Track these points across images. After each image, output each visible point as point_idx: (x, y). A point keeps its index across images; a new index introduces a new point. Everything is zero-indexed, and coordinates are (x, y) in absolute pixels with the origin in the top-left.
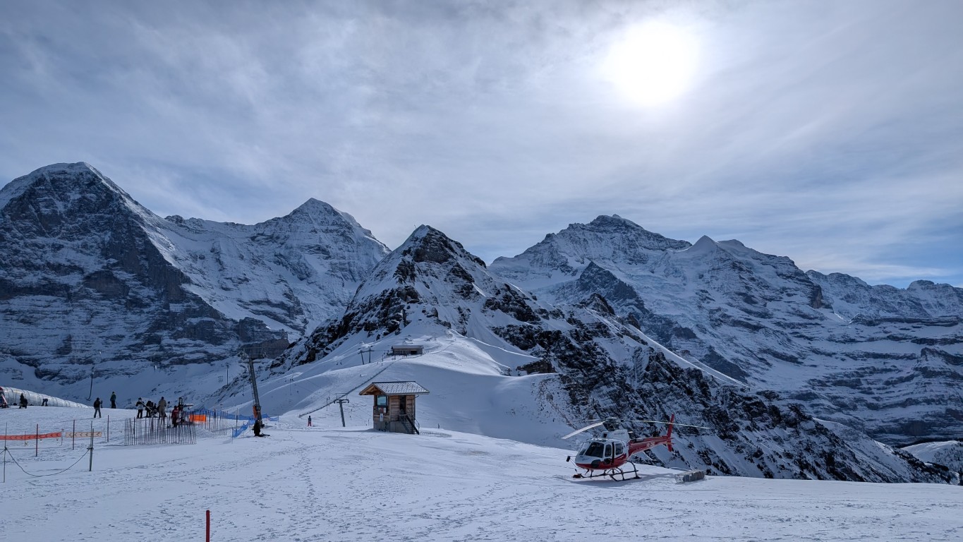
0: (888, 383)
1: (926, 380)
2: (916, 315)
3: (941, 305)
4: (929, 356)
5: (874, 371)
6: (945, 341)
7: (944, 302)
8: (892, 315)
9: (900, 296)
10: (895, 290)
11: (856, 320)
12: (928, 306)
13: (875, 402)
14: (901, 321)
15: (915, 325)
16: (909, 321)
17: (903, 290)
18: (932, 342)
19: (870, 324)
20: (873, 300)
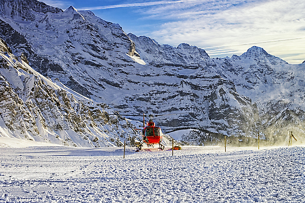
0: (163, 99)
1: (182, 97)
2: (180, 63)
3: (192, 57)
4: (184, 85)
5: (158, 92)
6: (192, 77)
7: (193, 56)
8: (169, 62)
9: (173, 52)
10: (171, 48)
11: (151, 64)
12: (186, 57)
13: (157, 109)
14: (173, 65)
15: (179, 67)
16: (177, 66)
17: (175, 48)
18: (186, 77)
19: (158, 66)
20: (160, 53)
